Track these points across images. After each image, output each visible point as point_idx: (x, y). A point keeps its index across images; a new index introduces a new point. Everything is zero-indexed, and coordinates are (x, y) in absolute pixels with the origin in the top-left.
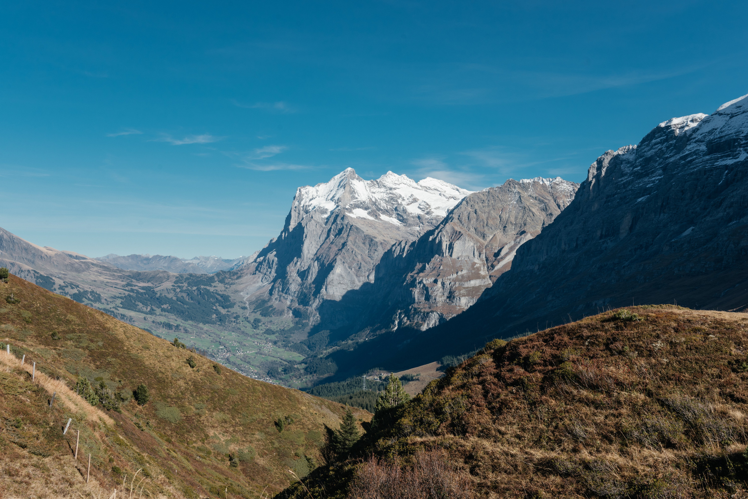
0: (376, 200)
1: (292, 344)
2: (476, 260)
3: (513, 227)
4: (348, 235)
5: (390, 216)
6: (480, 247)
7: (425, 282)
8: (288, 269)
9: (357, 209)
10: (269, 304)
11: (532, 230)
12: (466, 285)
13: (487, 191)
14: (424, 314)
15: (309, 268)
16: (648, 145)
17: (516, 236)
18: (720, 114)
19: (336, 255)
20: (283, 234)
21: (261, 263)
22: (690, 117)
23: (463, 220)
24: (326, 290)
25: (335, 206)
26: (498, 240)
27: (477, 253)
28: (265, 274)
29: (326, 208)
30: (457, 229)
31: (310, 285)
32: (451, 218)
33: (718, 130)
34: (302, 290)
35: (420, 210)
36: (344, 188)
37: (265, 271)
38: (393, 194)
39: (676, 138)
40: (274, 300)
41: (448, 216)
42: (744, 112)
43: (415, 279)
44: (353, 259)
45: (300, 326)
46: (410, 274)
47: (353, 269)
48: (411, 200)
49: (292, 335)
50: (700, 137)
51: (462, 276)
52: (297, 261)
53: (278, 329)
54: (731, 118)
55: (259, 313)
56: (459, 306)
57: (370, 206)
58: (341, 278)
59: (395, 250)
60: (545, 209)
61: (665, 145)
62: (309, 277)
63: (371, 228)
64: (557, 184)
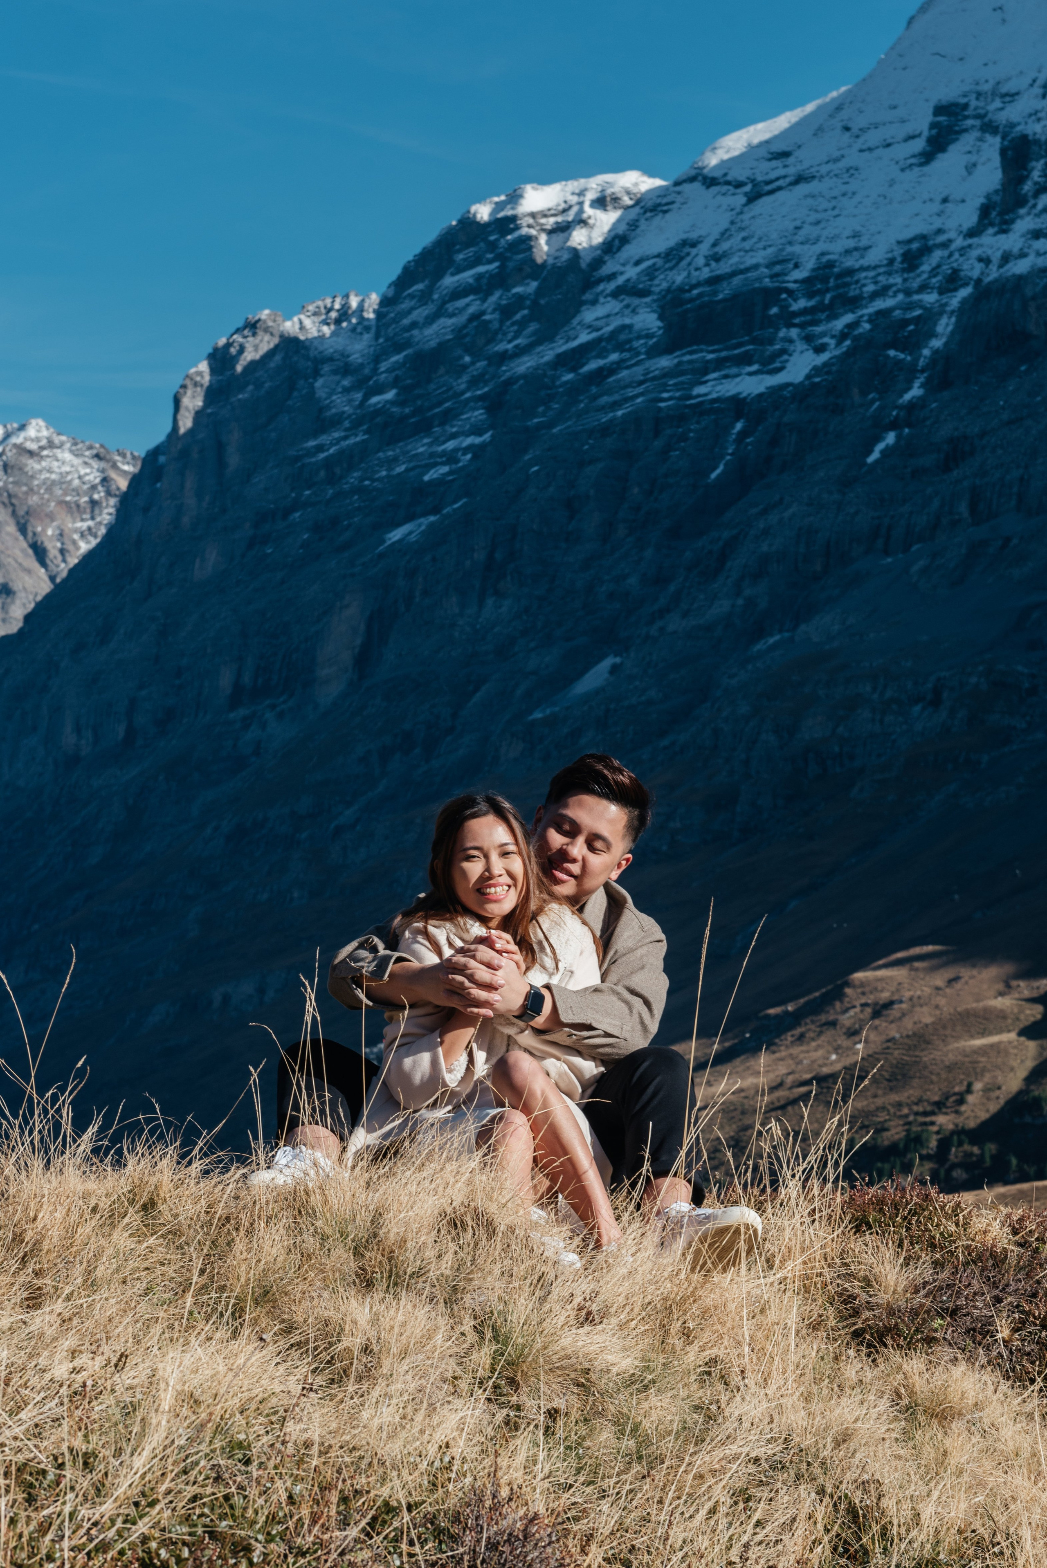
16: (424, 298)
18: (710, 182)
22: (594, 184)
33: (704, 249)
39: (536, 270)
42: (800, 179)
50: (631, 272)
54: (753, 198)
61: (493, 299)
64: (31, 453)
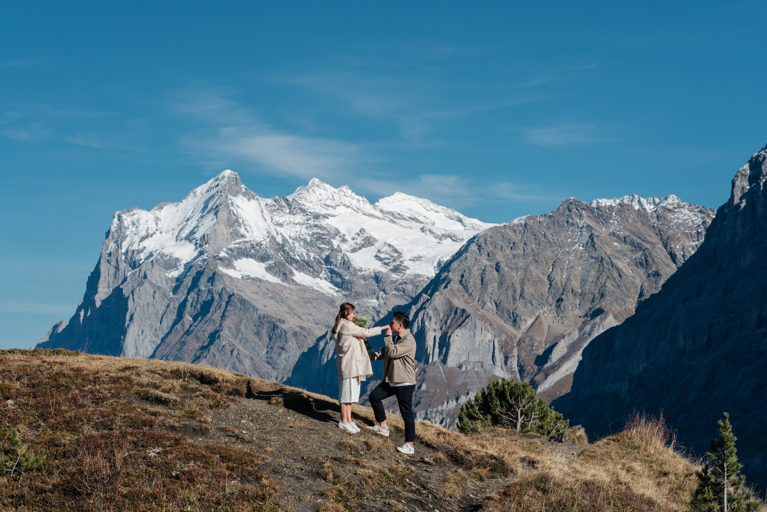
0: (284, 240)
2: (498, 372)
3: (578, 301)
4: (223, 317)
5: (315, 274)
6: (506, 342)
9: (244, 259)
11: (616, 308)
13: (523, 222)
17: (583, 319)
19: (198, 358)
20: (82, 313)
23: (471, 284)
25: (196, 253)
26: (546, 328)
27: (499, 357)
29: (176, 255)
30: (459, 303)
32: (444, 279)
35: (380, 263)
36: (216, 214)
38: (321, 227)
41: (438, 276)
44: (234, 367)
48: (359, 240)
57: (271, 252)
59: (324, 349)
60: (644, 264)
63: (272, 301)
64: (670, 210)
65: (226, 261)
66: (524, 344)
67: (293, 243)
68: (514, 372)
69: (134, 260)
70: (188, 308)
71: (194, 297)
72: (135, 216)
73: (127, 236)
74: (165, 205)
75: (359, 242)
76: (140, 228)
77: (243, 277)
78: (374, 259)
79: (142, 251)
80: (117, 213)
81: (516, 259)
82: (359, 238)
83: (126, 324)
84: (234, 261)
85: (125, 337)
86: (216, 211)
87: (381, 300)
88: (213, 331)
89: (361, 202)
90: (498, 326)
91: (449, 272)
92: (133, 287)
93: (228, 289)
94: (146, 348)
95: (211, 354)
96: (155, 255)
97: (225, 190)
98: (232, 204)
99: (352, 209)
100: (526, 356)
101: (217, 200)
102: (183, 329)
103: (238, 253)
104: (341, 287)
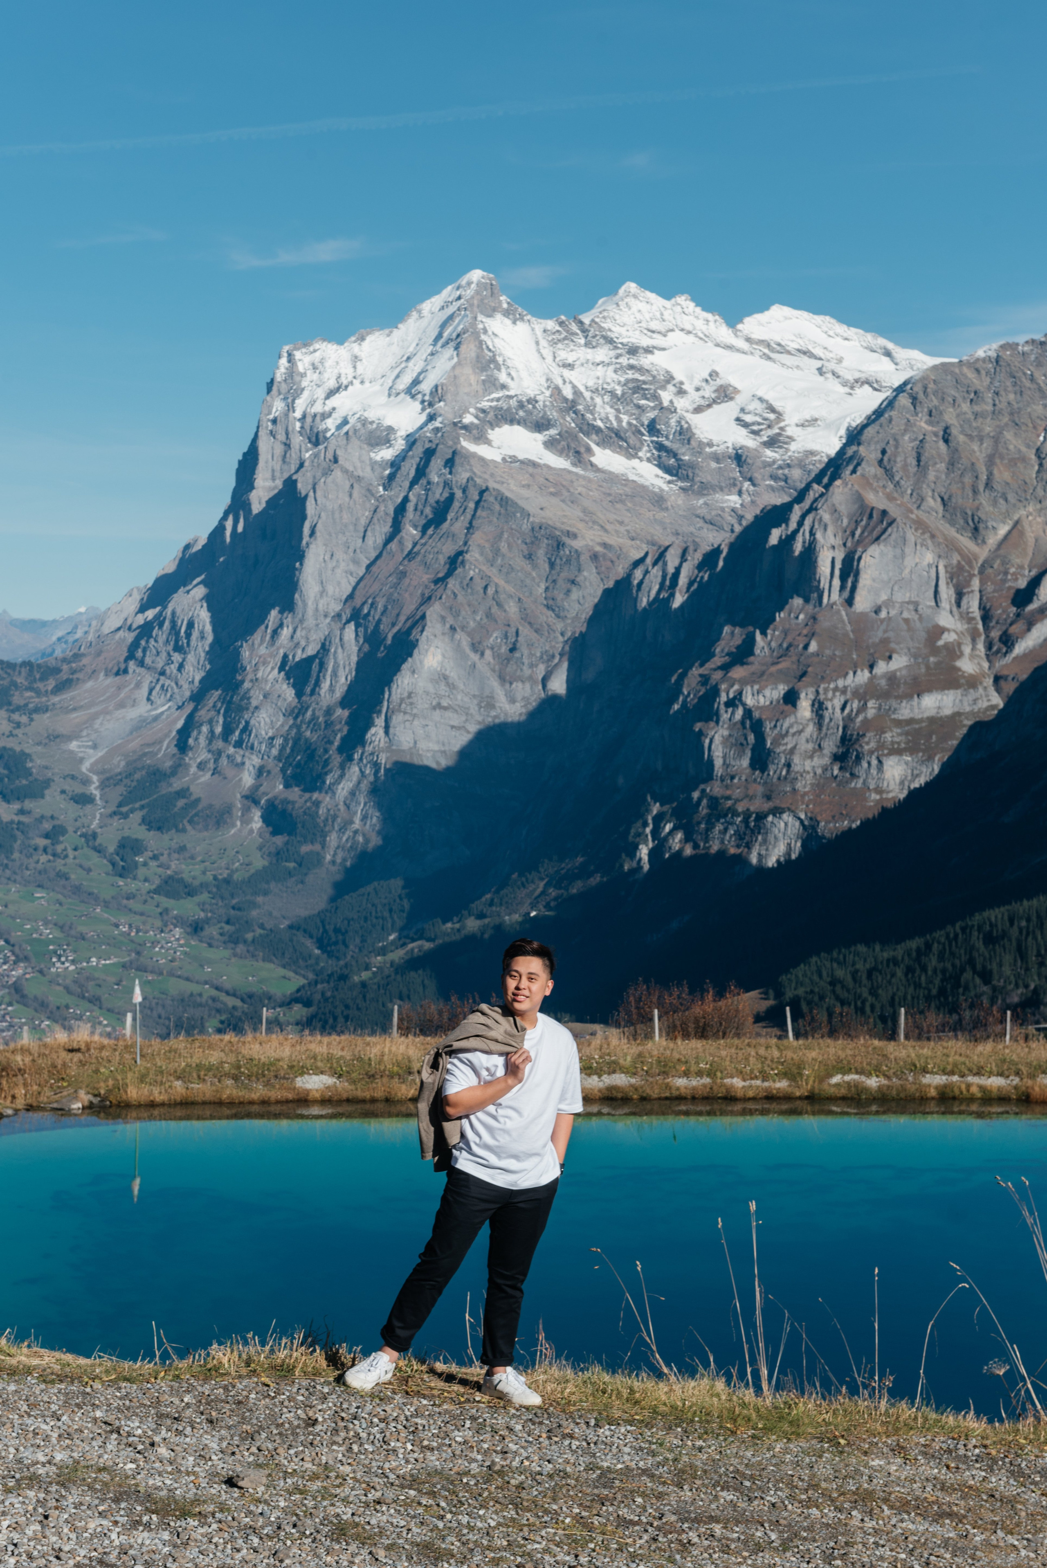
0: (577, 392)
1: (259, 931)
2: (945, 619)
4: (470, 527)
5: (631, 452)
6: (960, 567)
7: (749, 701)
8: (245, 653)
9: (506, 428)
10: (177, 784)
12: (906, 711)
13: (993, 354)
14: (746, 821)
15: (324, 648)
19: (427, 600)
20: (229, 524)
21: (146, 630)
23: (898, 466)
24: (387, 732)
25: (423, 418)
26: (1031, 542)
27: (947, 593)
28: (163, 673)
29: (388, 422)
30: (876, 500)
31: (329, 712)
32: (851, 458)
34: (299, 734)
35: (744, 431)
36: (457, 348)
37: (160, 663)
38: (640, 370)
40: (193, 769)
41: (841, 452)
43: (715, 692)
44: (489, 615)
45: (292, 865)
46: (695, 672)
47: (488, 653)
48: (709, 392)
49: (260, 899)
51: (892, 678)
52: (281, 625)
53: (209, 877)
55: (137, 817)
56: (879, 790)
57: (553, 414)
58: (443, 689)
59: (641, 583)
62: (325, 685)
63: (555, 501)
65: (475, 432)
66: (990, 570)
67: (592, 398)
68: (974, 619)
69: (315, 431)
70: (410, 513)
71: (419, 495)
72: (317, 354)
73: (303, 389)
74: (368, 334)
75: (707, 396)
76: (326, 375)
77: (504, 459)
78: (733, 424)
79: (330, 415)
80: (286, 348)
81: (980, 420)
82: (707, 387)
83: (304, 542)
84: (490, 431)
85: (301, 564)
86: (457, 342)
87: (745, 496)
88: (452, 554)
89: (712, 324)
90: (946, 539)
91: (859, 444)
92: (314, 477)
93: (478, 481)
94: (339, 583)
95: (449, 592)
96: (352, 421)
97: (472, 305)
98: (485, 331)
99: (696, 336)
100: (994, 591)
101: (458, 324)
102: (402, 550)
103: (496, 416)
104: (676, 475)
